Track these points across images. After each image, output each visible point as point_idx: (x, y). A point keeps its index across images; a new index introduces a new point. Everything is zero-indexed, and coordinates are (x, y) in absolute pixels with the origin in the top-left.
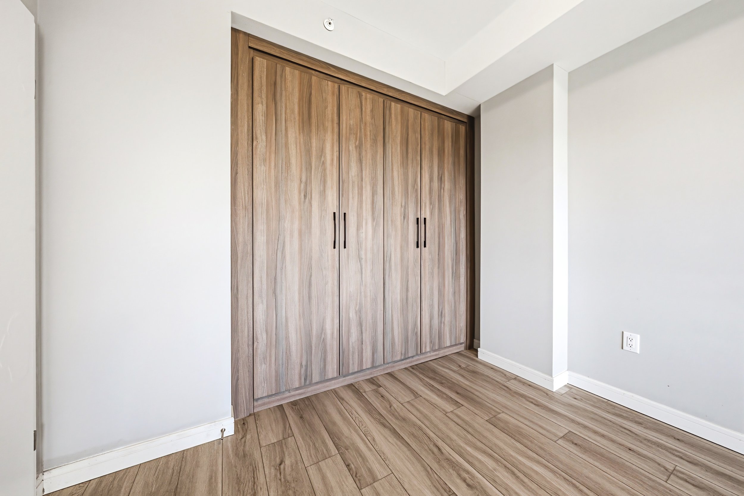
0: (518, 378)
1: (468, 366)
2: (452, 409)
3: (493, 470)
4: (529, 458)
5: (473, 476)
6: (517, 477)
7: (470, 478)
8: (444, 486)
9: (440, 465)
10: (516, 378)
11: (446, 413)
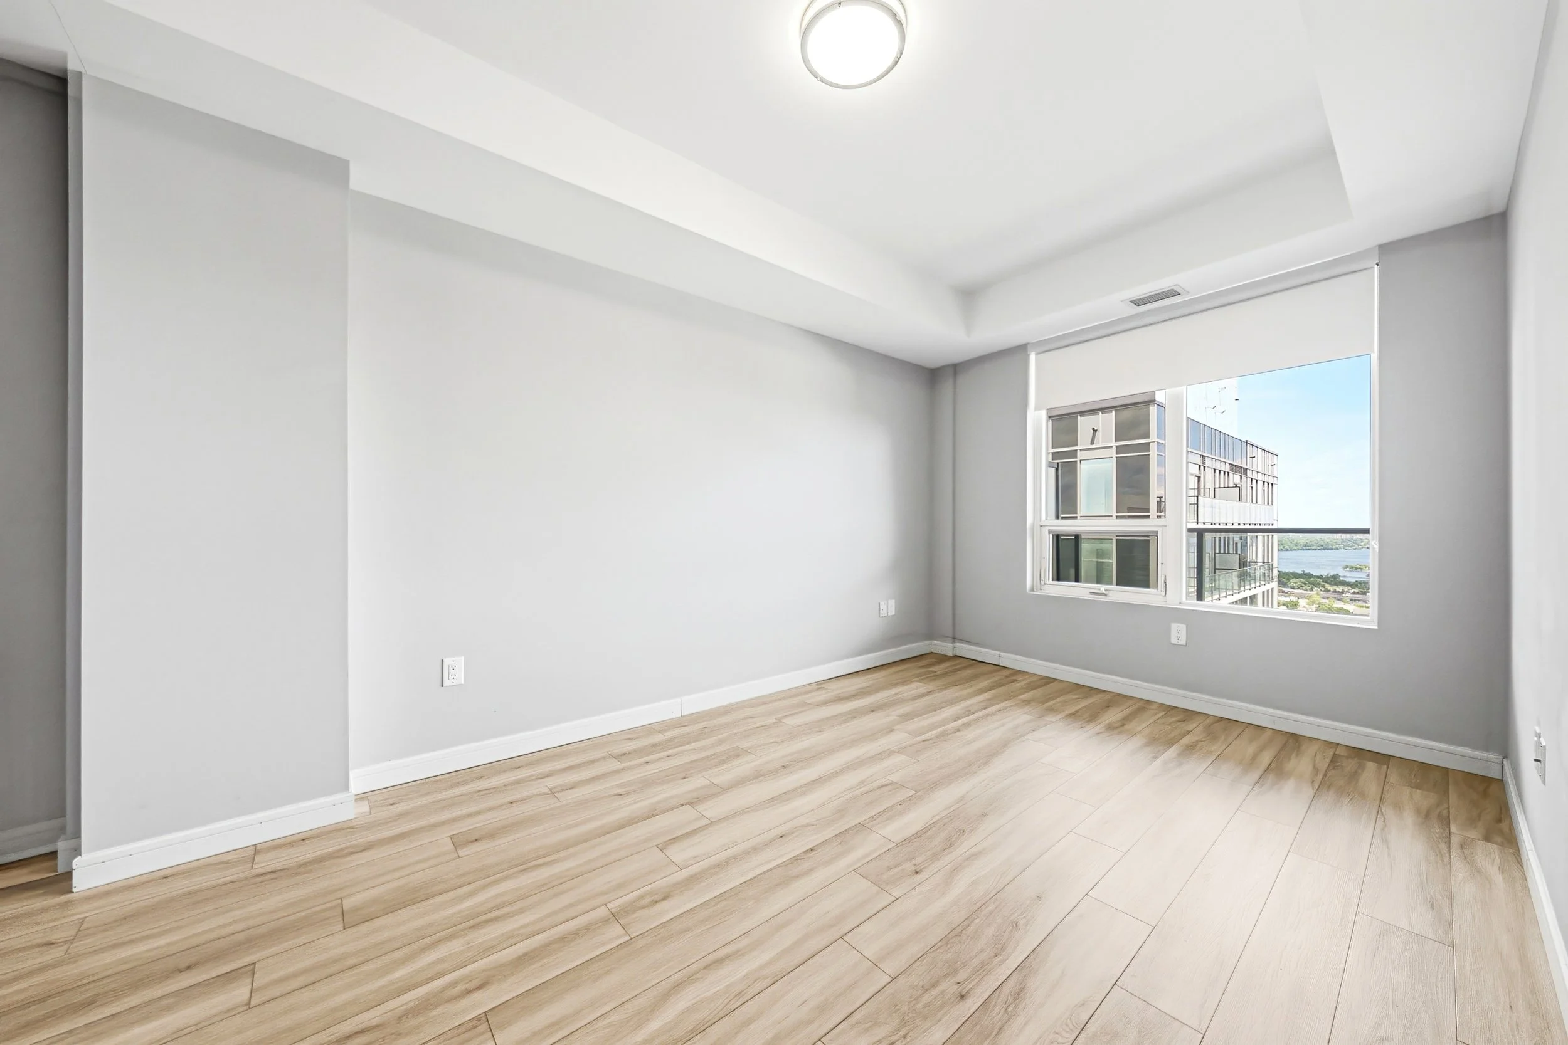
0: (258, 847)
1: (82, 923)
2: (247, 990)
3: (469, 945)
4: (471, 894)
5: (468, 978)
6: (496, 919)
7: (468, 983)
8: (461, 1030)
9: (408, 1034)
10: (257, 850)
11: (249, 1003)
